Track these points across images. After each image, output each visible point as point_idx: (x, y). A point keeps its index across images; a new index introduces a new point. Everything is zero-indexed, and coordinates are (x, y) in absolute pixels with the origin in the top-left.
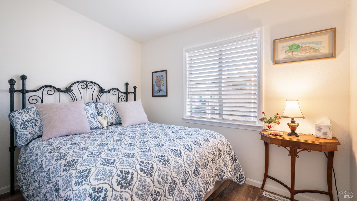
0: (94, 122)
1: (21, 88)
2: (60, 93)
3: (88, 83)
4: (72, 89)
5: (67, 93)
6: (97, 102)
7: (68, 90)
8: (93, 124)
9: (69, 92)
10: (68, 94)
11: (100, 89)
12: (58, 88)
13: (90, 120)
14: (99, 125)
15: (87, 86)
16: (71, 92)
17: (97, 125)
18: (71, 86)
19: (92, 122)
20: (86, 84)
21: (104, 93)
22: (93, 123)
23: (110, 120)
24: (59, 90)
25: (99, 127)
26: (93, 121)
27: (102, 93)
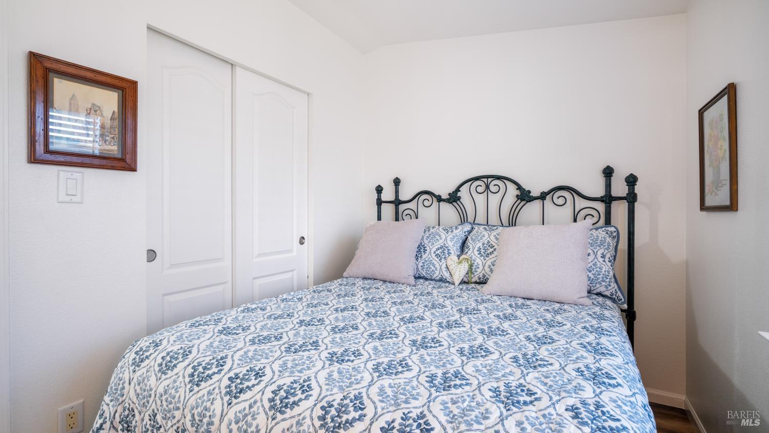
0: (437, 266)
1: (392, 198)
2: (441, 203)
3: (490, 180)
4: (459, 194)
5: (451, 203)
6: (509, 225)
7: (454, 198)
8: (434, 269)
9: (454, 202)
10: (453, 204)
11: (518, 192)
12: (437, 194)
13: (431, 260)
14: (446, 275)
15: (487, 187)
16: (458, 202)
17: (441, 273)
18: (458, 190)
19: (432, 265)
20: (487, 181)
21: (527, 202)
22: (434, 267)
23: (478, 268)
24: (439, 199)
25: (446, 279)
26: (435, 263)
27: (524, 200)
